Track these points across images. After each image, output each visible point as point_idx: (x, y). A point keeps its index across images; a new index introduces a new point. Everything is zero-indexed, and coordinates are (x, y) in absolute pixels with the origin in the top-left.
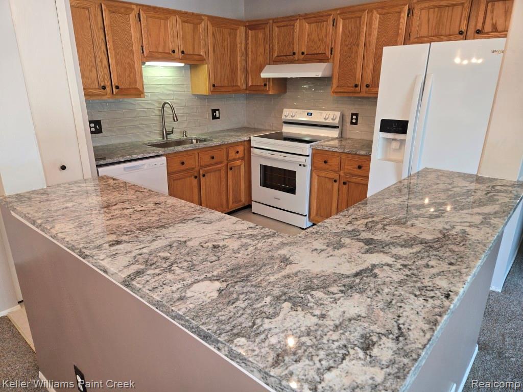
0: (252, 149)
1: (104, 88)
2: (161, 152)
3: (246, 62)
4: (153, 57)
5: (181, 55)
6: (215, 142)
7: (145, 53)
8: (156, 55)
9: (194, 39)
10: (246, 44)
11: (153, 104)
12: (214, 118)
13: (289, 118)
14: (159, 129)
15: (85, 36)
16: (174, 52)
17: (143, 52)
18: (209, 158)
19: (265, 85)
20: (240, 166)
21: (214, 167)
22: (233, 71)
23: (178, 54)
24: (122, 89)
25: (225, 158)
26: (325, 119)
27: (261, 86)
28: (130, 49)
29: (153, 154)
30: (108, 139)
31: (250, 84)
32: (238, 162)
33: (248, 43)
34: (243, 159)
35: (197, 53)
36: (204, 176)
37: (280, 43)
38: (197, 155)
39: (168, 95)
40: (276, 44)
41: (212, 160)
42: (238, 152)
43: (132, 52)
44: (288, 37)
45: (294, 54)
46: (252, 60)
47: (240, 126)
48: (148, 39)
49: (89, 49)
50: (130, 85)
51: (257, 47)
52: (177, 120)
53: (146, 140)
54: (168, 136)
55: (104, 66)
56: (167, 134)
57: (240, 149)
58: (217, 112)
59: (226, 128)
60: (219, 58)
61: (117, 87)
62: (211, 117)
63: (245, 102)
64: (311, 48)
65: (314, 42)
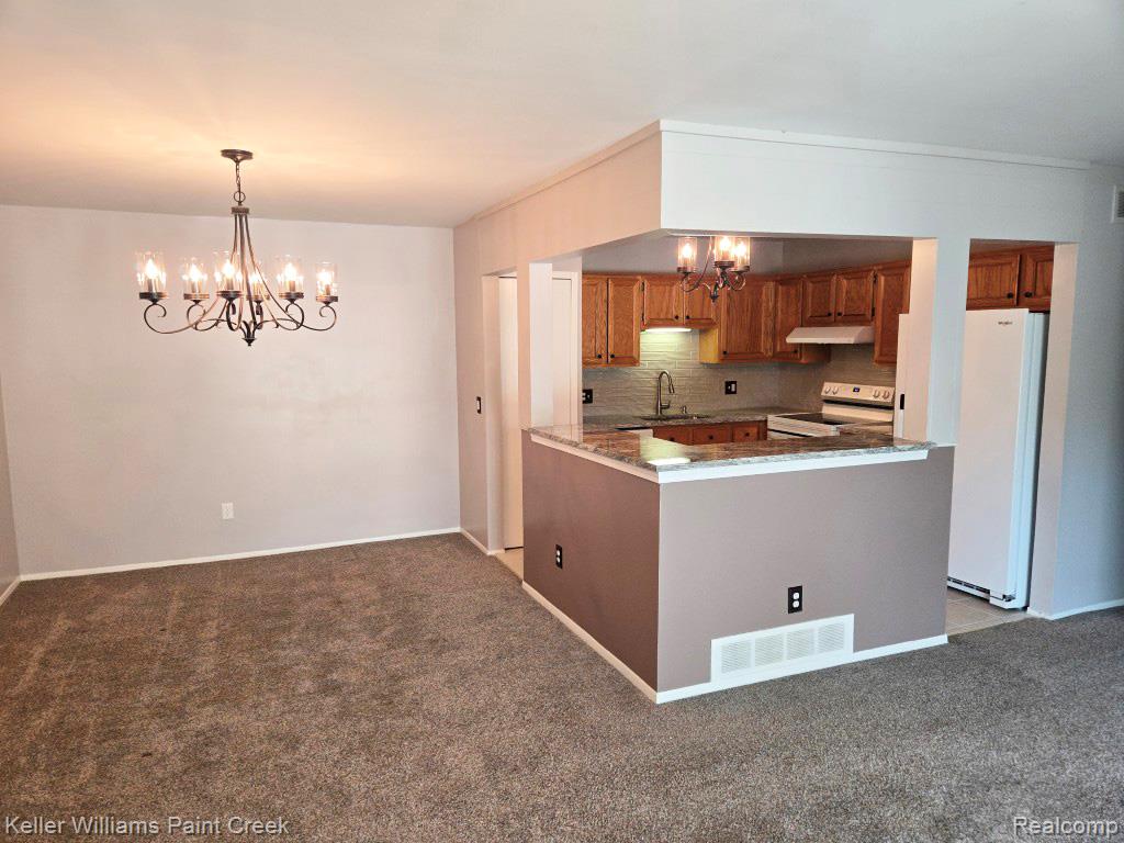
0: (768, 431)
1: (600, 357)
2: (648, 425)
3: (774, 323)
4: (654, 323)
5: (686, 320)
6: (719, 419)
7: (645, 321)
8: (657, 321)
9: (703, 301)
10: (776, 302)
11: (650, 374)
12: (728, 392)
13: (830, 395)
14: (653, 402)
16: (677, 317)
17: (643, 321)
18: (707, 436)
19: (796, 352)
22: (754, 333)
23: (682, 319)
24: (617, 358)
26: (874, 396)
27: (790, 351)
28: (630, 318)
30: (599, 409)
31: (779, 350)
33: (778, 301)
35: (705, 316)
37: (815, 301)
38: (691, 432)
39: (670, 364)
41: (709, 438)
42: (748, 435)
43: (631, 321)
44: (823, 294)
45: (830, 315)
46: (781, 320)
47: (768, 405)
48: (650, 308)
49: (592, 320)
50: (626, 353)
51: (787, 306)
52: (674, 393)
53: (638, 413)
54: (663, 410)
55: (602, 337)
56: (662, 408)
57: (752, 429)
58: (733, 385)
59: (745, 406)
60: (735, 319)
61: (612, 356)
62: (724, 391)
63: (778, 373)
64: (850, 308)
65: (853, 301)
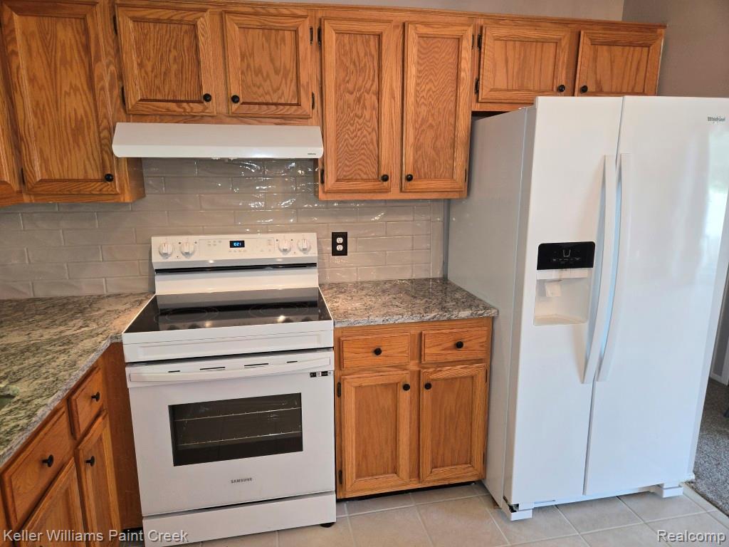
19: (111, 178)
20: (101, 436)
26: (282, 251)
32: (98, 427)
37: (149, 66)
40: (135, 64)
42: (97, 397)
45: (207, 98)
51: (51, 69)
64: (255, 89)
65: (262, 74)
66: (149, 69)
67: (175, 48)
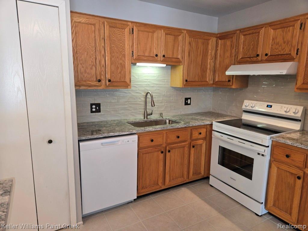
0: (213, 132)
1: (100, 81)
2: (134, 132)
3: (215, 64)
4: (141, 59)
5: (162, 58)
6: (181, 125)
7: (134, 56)
8: (143, 58)
9: (174, 46)
10: (216, 50)
11: (141, 93)
12: (186, 104)
13: (249, 108)
14: (142, 111)
15: (90, 44)
16: (157, 55)
17: (133, 56)
18: (176, 137)
19: (229, 81)
20: (201, 145)
21: (178, 144)
22: (204, 70)
23: (160, 57)
24: (113, 82)
25: (189, 137)
26: (286, 111)
27: (225, 81)
28: (123, 53)
29: (128, 133)
30: (103, 117)
31: (217, 80)
32: (200, 142)
33: (218, 50)
34: (205, 139)
35: (175, 56)
36: (169, 151)
37: (245, 47)
38: (165, 135)
39: (153, 87)
40: (242, 48)
41: (177, 138)
42: (200, 134)
43: (124, 56)
44: (252, 43)
45: (258, 55)
46: (220, 62)
47: (207, 110)
48: (138, 47)
49: (92, 53)
50: (120, 79)
51: (224, 52)
52: (154, 106)
53: (132, 119)
54: (148, 116)
55: (102, 66)
56: (147, 115)
57: (203, 131)
58: (189, 100)
59: (195, 112)
60: (193, 60)
61: (110, 81)
62: (184, 103)
63: (212, 93)
64: (275, 50)
65: (279, 45)
66: (245, 48)
67: (253, 41)
